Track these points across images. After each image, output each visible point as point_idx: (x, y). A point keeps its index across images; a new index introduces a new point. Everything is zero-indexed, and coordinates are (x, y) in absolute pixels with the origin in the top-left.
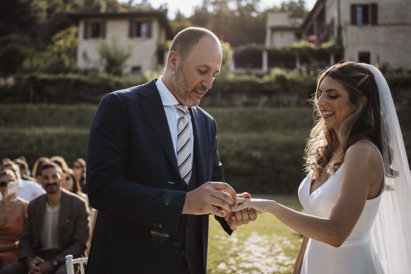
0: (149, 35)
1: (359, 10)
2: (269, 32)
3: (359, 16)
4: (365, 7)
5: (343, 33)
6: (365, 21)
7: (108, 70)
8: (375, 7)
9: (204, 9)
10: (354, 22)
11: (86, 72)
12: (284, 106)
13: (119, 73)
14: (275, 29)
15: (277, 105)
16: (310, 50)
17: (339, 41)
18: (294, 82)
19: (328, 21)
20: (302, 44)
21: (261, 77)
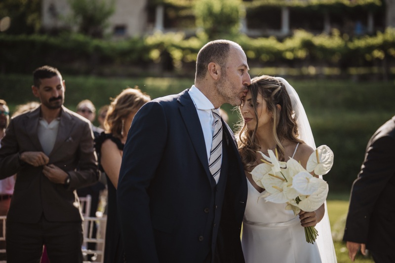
7: (84, 30)
11: (55, 32)
13: (98, 35)
21: (281, 40)
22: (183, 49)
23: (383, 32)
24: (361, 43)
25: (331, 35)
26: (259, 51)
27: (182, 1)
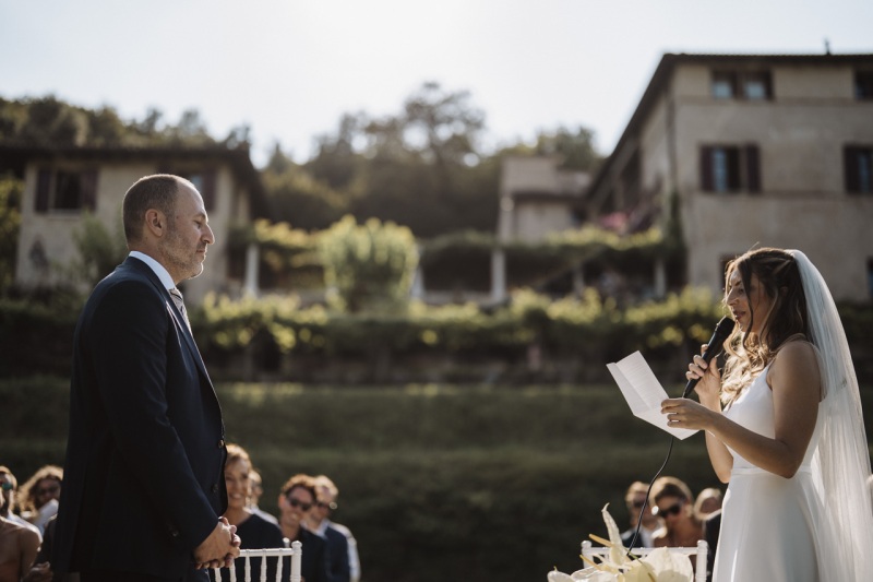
1: (719, 160)
2: (507, 205)
3: (720, 171)
4: (732, 153)
5: (685, 214)
6: (733, 184)
8: (753, 152)
9: (343, 143)
10: (707, 184)
14: (524, 198)
16: (606, 250)
17: (675, 230)
18: (566, 326)
19: (648, 180)
20: (587, 235)
21: (488, 311)
22: (296, 327)
23: (679, 295)
25: (582, 300)
26: (444, 330)
27: (297, 238)
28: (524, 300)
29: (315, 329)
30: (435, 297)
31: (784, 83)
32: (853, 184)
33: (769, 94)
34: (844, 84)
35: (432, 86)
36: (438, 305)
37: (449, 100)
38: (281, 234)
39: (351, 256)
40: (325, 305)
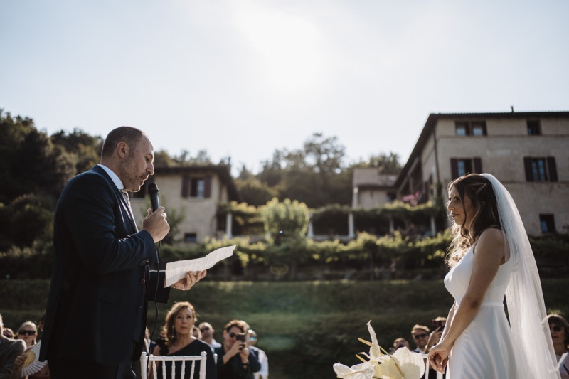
0: (207, 194)
1: (461, 165)
2: (356, 190)
3: (462, 172)
4: (467, 162)
5: (443, 192)
8: (478, 161)
9: (276, 164)
12: (375, 279)
14: (363, 188)
15: (367, 277)
16: (405, 211)
17: (440, 201)
19: (426, 178)
20: (396, 204)
21: (345, 244)
22: (249, 252)
23: (443, 234)
24: (422, 244)
25: (394, 236)
26: (323, 253)
27: (251, 209)
28: (364, 237)
29: (259, 253)
30: (319, 238)
31: (492, 127)
32: (530, 177)
33: (485, 133)
34: (522, 127)
35: (318, 135)
36: (320, 241)
37: (327, 141)
38: (243, 207)
39: (277, 217)
40: (264, 242)
